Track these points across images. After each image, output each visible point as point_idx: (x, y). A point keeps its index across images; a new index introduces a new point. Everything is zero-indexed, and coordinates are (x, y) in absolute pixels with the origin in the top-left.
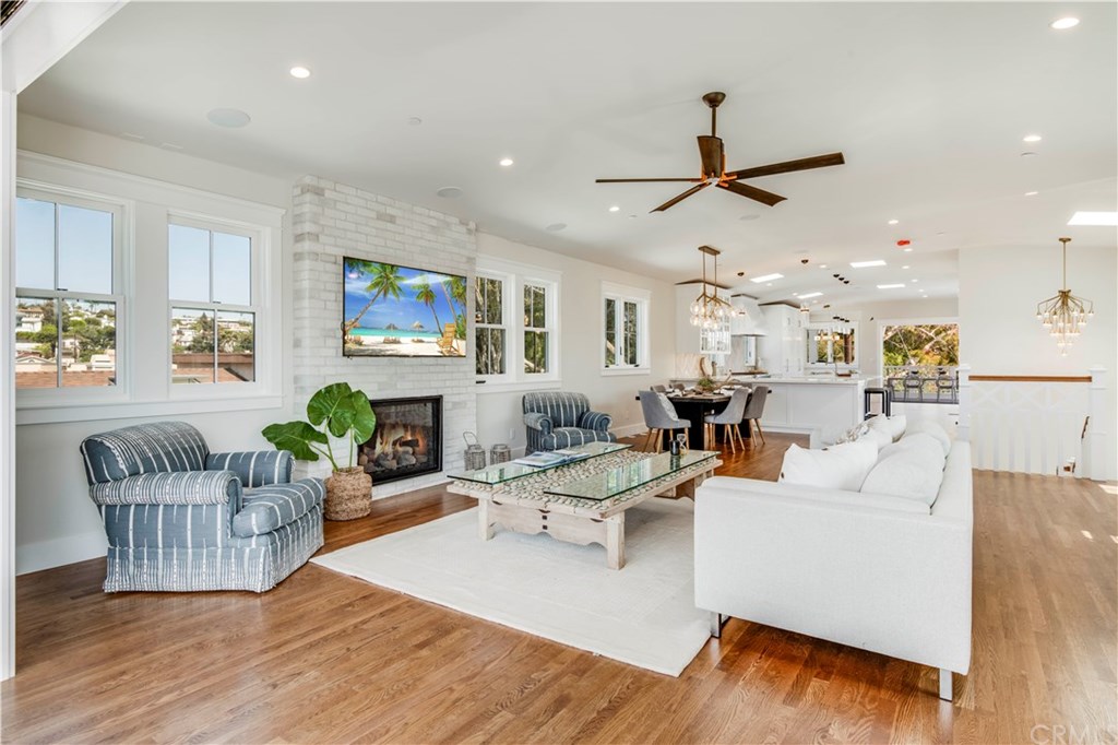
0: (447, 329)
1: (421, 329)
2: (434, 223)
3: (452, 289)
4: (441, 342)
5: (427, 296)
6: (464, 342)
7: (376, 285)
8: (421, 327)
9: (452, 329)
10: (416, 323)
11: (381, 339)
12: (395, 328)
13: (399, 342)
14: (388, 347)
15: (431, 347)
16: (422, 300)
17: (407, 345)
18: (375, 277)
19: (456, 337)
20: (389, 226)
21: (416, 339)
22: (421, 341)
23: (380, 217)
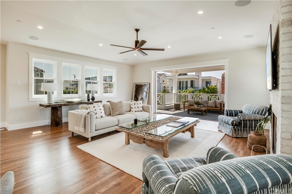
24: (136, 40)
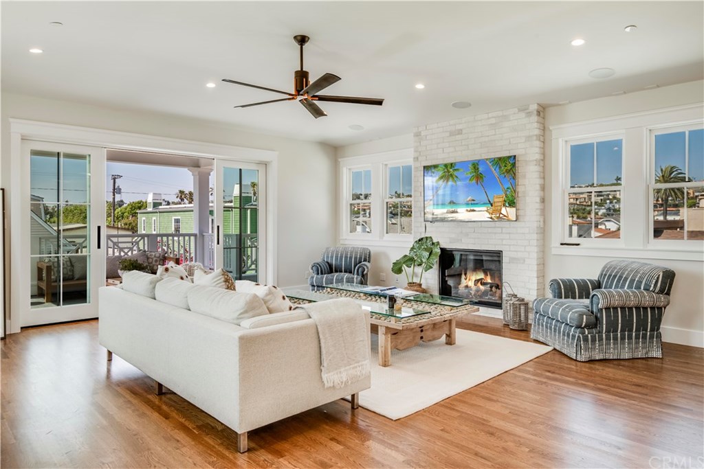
0: (496, 200)
1: (473, 203)
2: (493, 121)
3: (500, 167)
4: (491, 211)
5: (477, 178)
6: (514, 209)
7: (441, 178)
8: (473, 200)
9: (501, 200)
10: (469, 198)
11: (445, 210)
12: (454, 203)
13: (457, 212)
14: (450, 215)
15: (482, 214)
16: (474, 181)
17: (463, 214)
18: (441, 173)
19: (504, 205)
20: (459, 137)
21: (469, 209)
22: (474, 211)
23: (452, 134)
24: (300, 69)
